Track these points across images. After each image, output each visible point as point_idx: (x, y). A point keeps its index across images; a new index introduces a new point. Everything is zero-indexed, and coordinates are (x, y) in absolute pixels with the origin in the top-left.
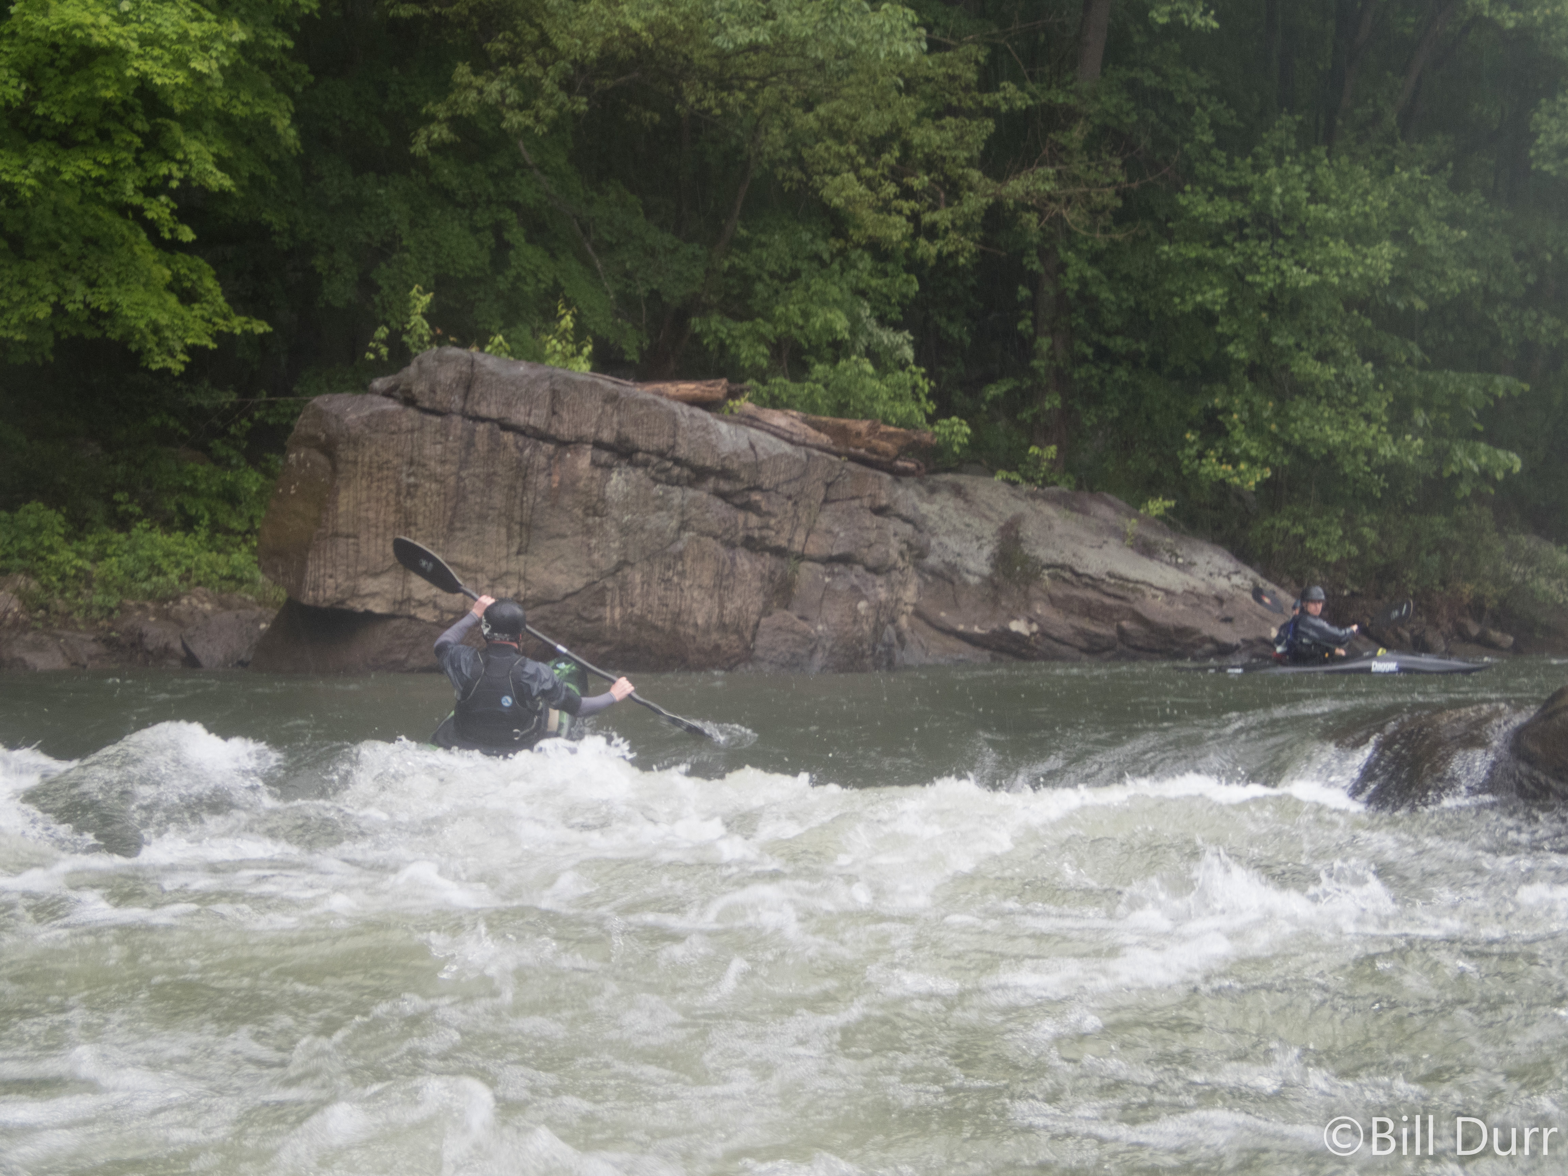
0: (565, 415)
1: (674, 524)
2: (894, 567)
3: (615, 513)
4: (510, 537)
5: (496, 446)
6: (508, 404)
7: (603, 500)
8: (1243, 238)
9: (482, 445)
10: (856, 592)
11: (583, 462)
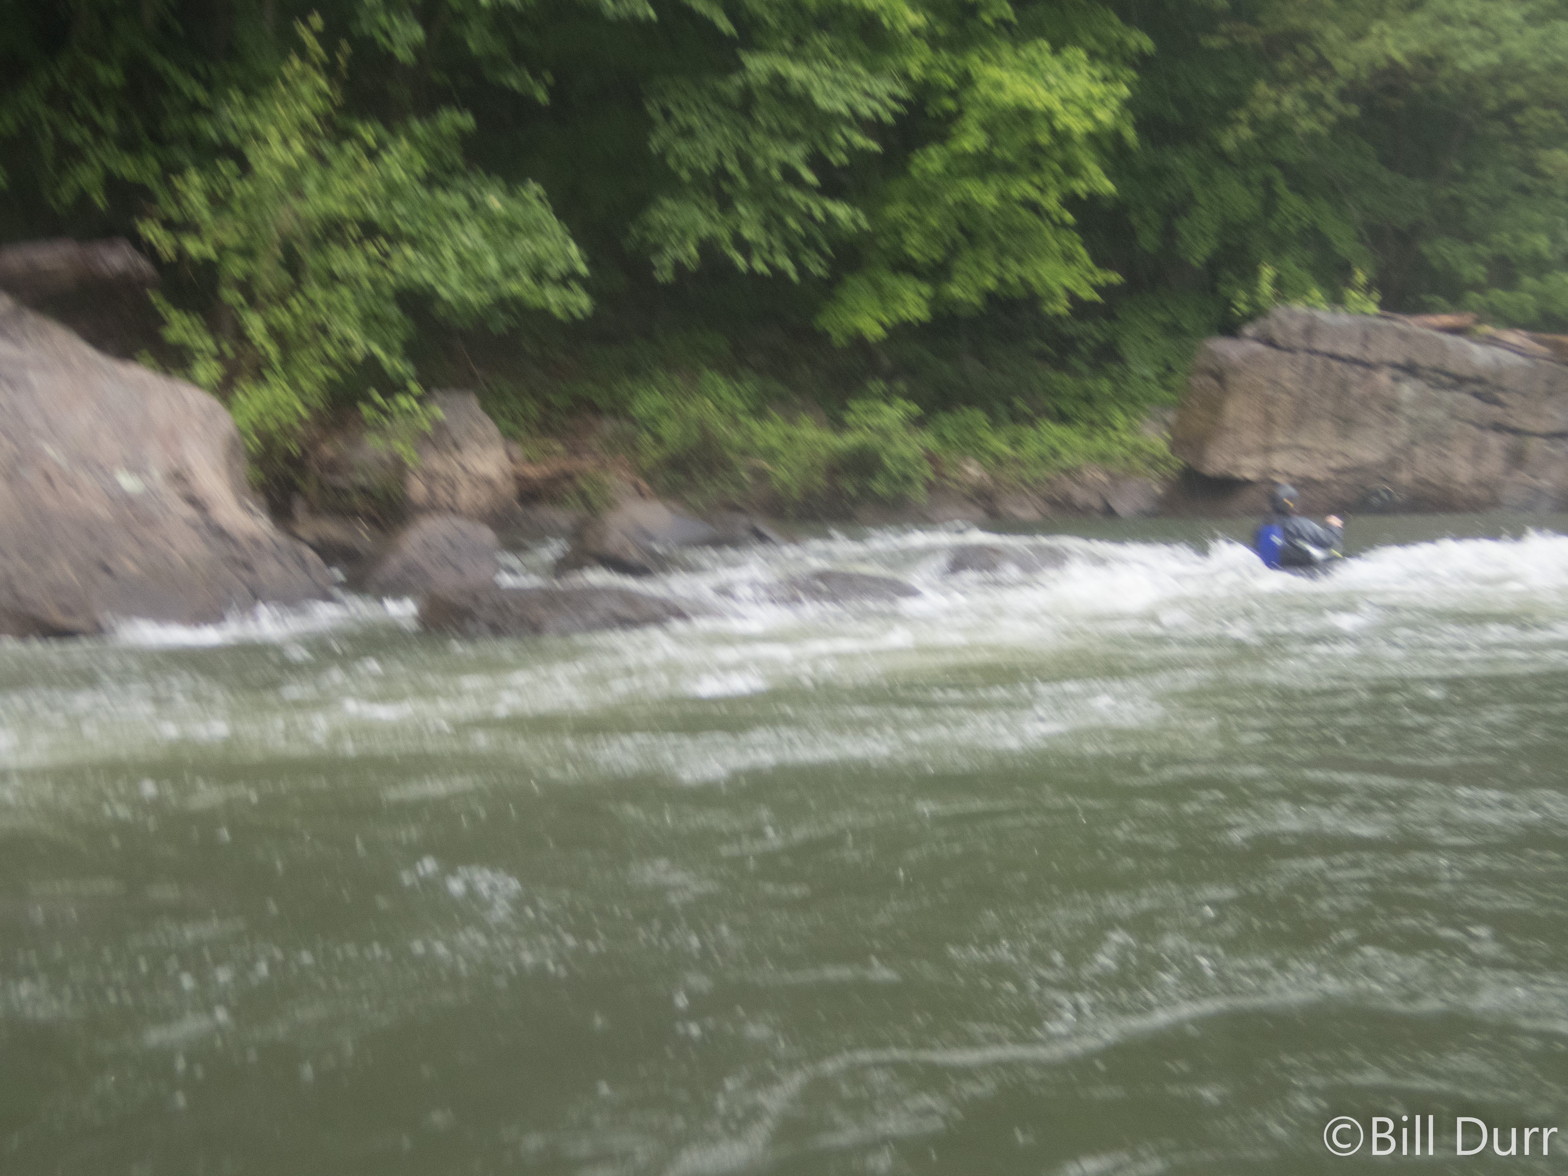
0: (1372, 347)
1: (1444, 416)
3: (1405, 409)
4: (1336, 427)
5: (1328, 370)
6: (1336, 342)
7: (1397, 402)
9: (1318, 369)
11: (1383, 378)
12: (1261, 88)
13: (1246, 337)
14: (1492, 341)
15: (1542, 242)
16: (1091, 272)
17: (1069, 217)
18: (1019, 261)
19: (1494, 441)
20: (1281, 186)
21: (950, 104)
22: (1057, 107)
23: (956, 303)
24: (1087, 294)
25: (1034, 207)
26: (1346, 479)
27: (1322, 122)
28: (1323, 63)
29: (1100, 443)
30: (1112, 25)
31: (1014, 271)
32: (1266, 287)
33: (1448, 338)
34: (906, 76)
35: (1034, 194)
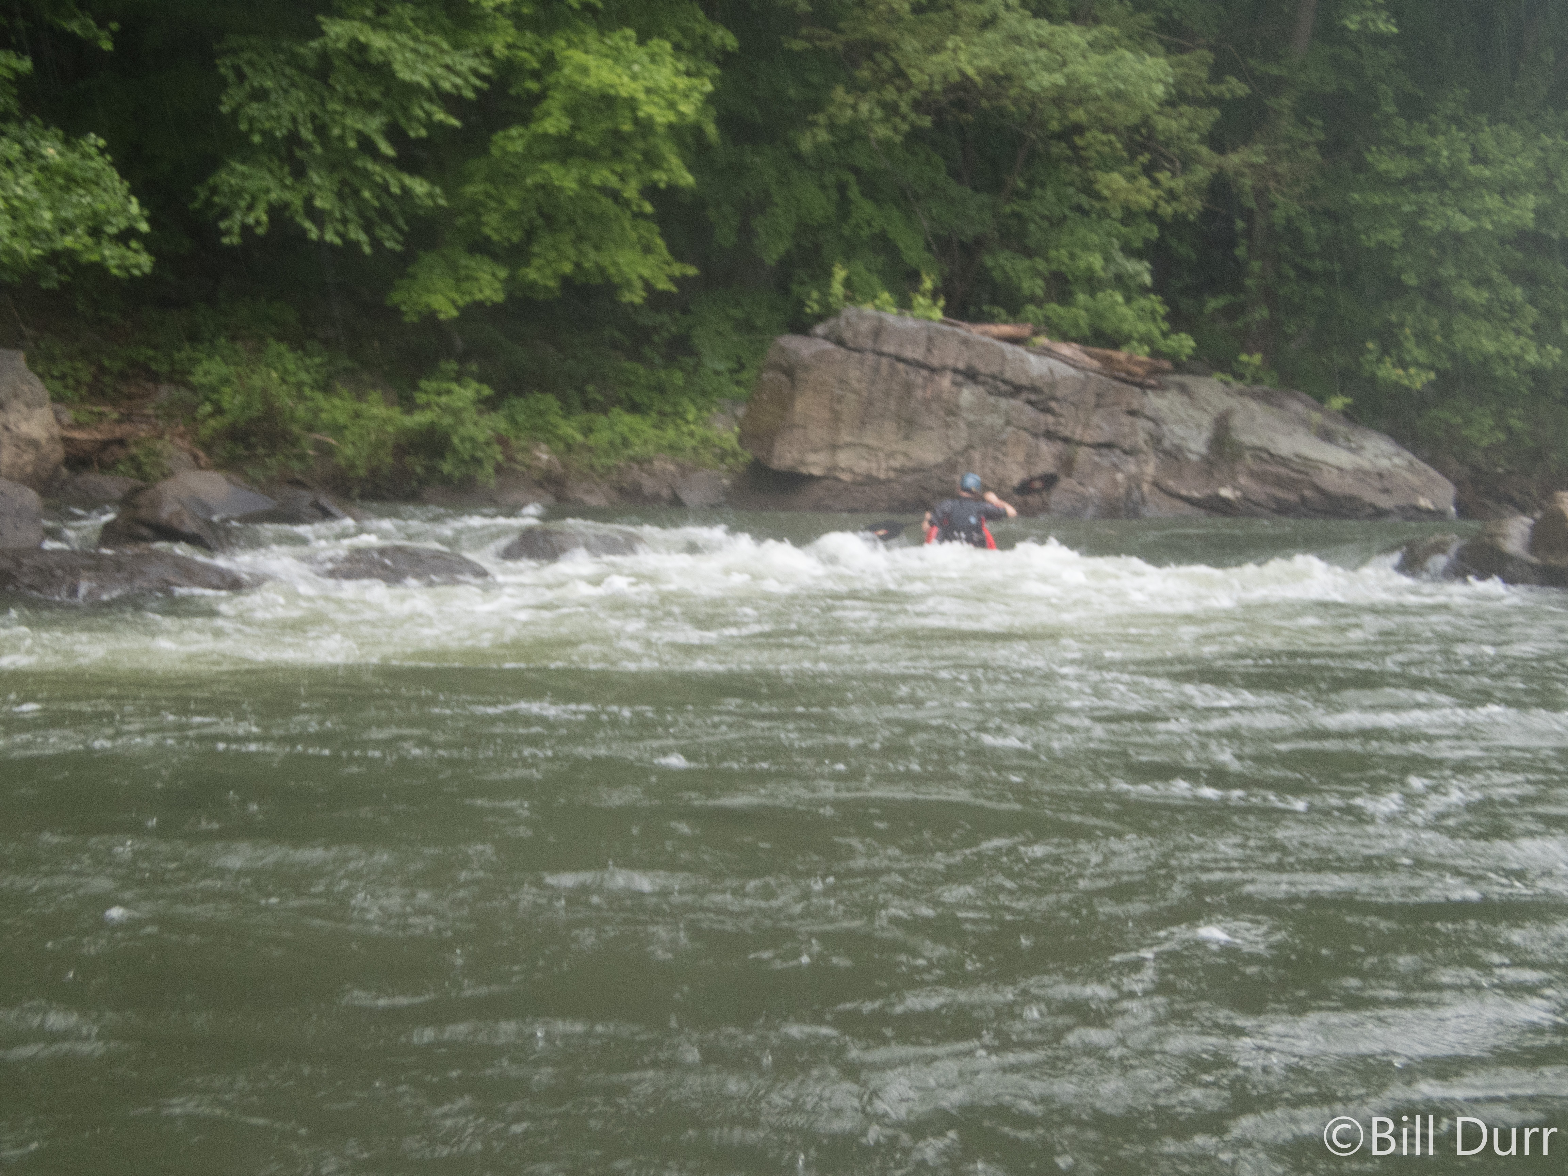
0: (936, 352)
1: (1001, 422)
2: (1140, 451)
3: (964, 414)
4: (899, 428)
5: (893, 371)
6: (902, 345)
7: (958, 406)
8: (1417, 190)
9: (884, 370)
10: (1116, 467)
11: (946, 382)
12: (839, 93)
13: (816, 336)
14: (1048, 352)
15: (1096, 261)
16: (668, 263)
17: (648, 208)
18: (597, 248)
19: (1046, 448)
20: (854, 192)
21: (532, 85)
22: (642, 96)
23: (533, 286)
24: (663, 285)
25: (615, 195)
26: (907, 479)
27: (895, 130)
28: (900, 73)
29: (670, 434)
30: (697, 20)
31: (591, 258)
32: (837, 288)
33: (1007, 347)
34: (488, 53)
35: (614, 182)
